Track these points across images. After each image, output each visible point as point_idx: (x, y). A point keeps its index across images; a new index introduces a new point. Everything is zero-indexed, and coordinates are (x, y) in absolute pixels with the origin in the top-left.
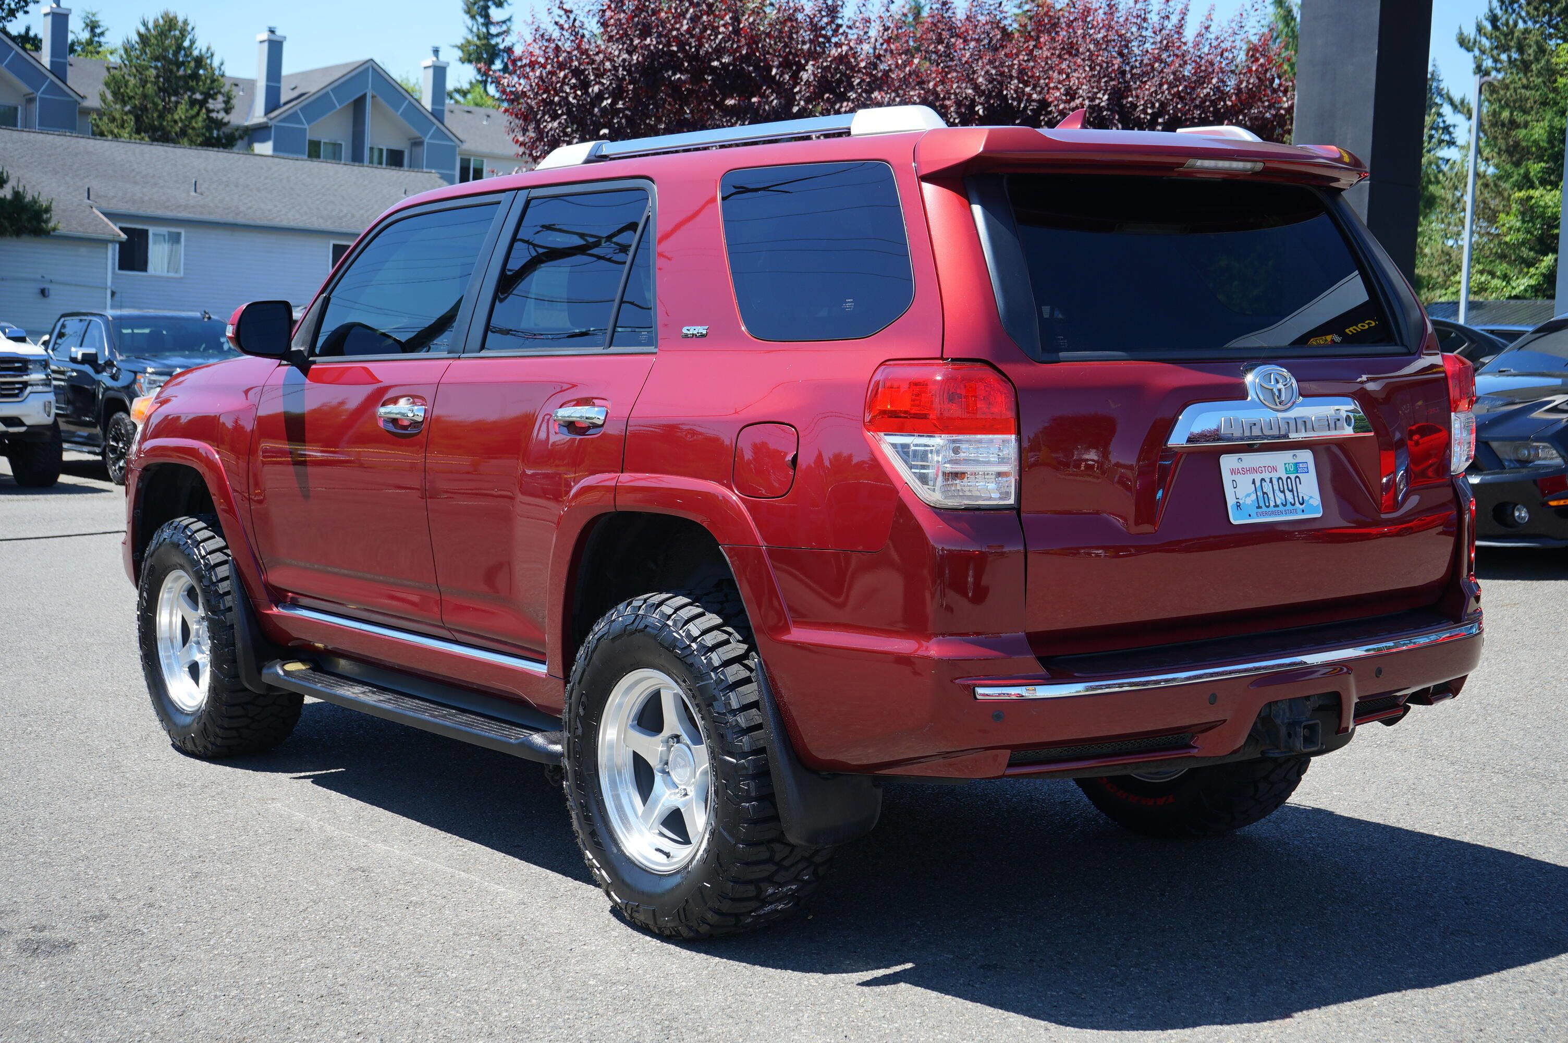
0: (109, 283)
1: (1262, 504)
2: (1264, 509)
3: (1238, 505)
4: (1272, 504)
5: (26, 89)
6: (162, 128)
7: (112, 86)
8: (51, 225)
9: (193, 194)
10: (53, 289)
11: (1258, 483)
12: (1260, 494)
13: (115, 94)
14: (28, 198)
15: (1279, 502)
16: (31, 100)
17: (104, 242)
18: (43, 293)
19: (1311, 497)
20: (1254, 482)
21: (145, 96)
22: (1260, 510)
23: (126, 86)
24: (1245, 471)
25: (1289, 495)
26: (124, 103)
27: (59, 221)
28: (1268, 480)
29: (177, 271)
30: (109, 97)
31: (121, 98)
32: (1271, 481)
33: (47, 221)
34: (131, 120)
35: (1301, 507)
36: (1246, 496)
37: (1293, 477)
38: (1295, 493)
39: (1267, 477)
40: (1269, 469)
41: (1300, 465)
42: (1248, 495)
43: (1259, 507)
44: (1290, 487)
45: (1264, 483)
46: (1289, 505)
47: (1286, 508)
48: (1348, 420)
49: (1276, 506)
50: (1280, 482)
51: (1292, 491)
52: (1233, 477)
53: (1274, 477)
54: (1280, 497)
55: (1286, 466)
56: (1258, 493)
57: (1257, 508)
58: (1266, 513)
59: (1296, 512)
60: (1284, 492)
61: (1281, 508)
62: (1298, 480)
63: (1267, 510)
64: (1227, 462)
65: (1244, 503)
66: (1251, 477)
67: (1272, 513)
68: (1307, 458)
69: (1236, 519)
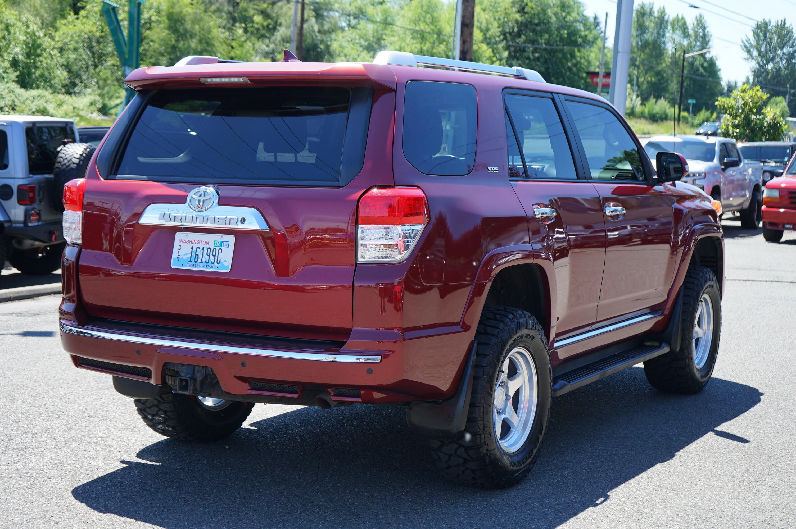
1: (193, 260)
2: (193, 263)
3: (178, 259)
4: (199, 261)
11: (194, 249)
15: (204, 260)
19: (225, 261)
20: (192, 248)
24: (188, 242)
25: (212, 258)
28: (201, 248)
32: (203, 249)
35: (217, 265)
36: (184, 255)
37: (218, 248)
38: (216, 257)
39: (201, 246)
40: (204, 243)
41: (225, 243)
42: (186, 254)
43: (190, 261)
44: (214, 254)
45: (198, 249)
46: (210, 263)
47: (207, 264)
48: (243, 221)
49: (202, 262)
50: (209, 250)
51: (215, 256)
52: (181, 244)
53: (206, 246)
54: (206, 258)
55: (216, 242)
56: (193, 254)
57: (189, 262)
58: (193, 265)
59: (213, 267)
60: (209, 256)
61: (205, 264)
62: (220, 250)
63: (195, 263)
64: (179, 236)
65: (182, 258)
66: (190, 245)
67: (198, 266)
68: (231, 239)
69: (174, 265)
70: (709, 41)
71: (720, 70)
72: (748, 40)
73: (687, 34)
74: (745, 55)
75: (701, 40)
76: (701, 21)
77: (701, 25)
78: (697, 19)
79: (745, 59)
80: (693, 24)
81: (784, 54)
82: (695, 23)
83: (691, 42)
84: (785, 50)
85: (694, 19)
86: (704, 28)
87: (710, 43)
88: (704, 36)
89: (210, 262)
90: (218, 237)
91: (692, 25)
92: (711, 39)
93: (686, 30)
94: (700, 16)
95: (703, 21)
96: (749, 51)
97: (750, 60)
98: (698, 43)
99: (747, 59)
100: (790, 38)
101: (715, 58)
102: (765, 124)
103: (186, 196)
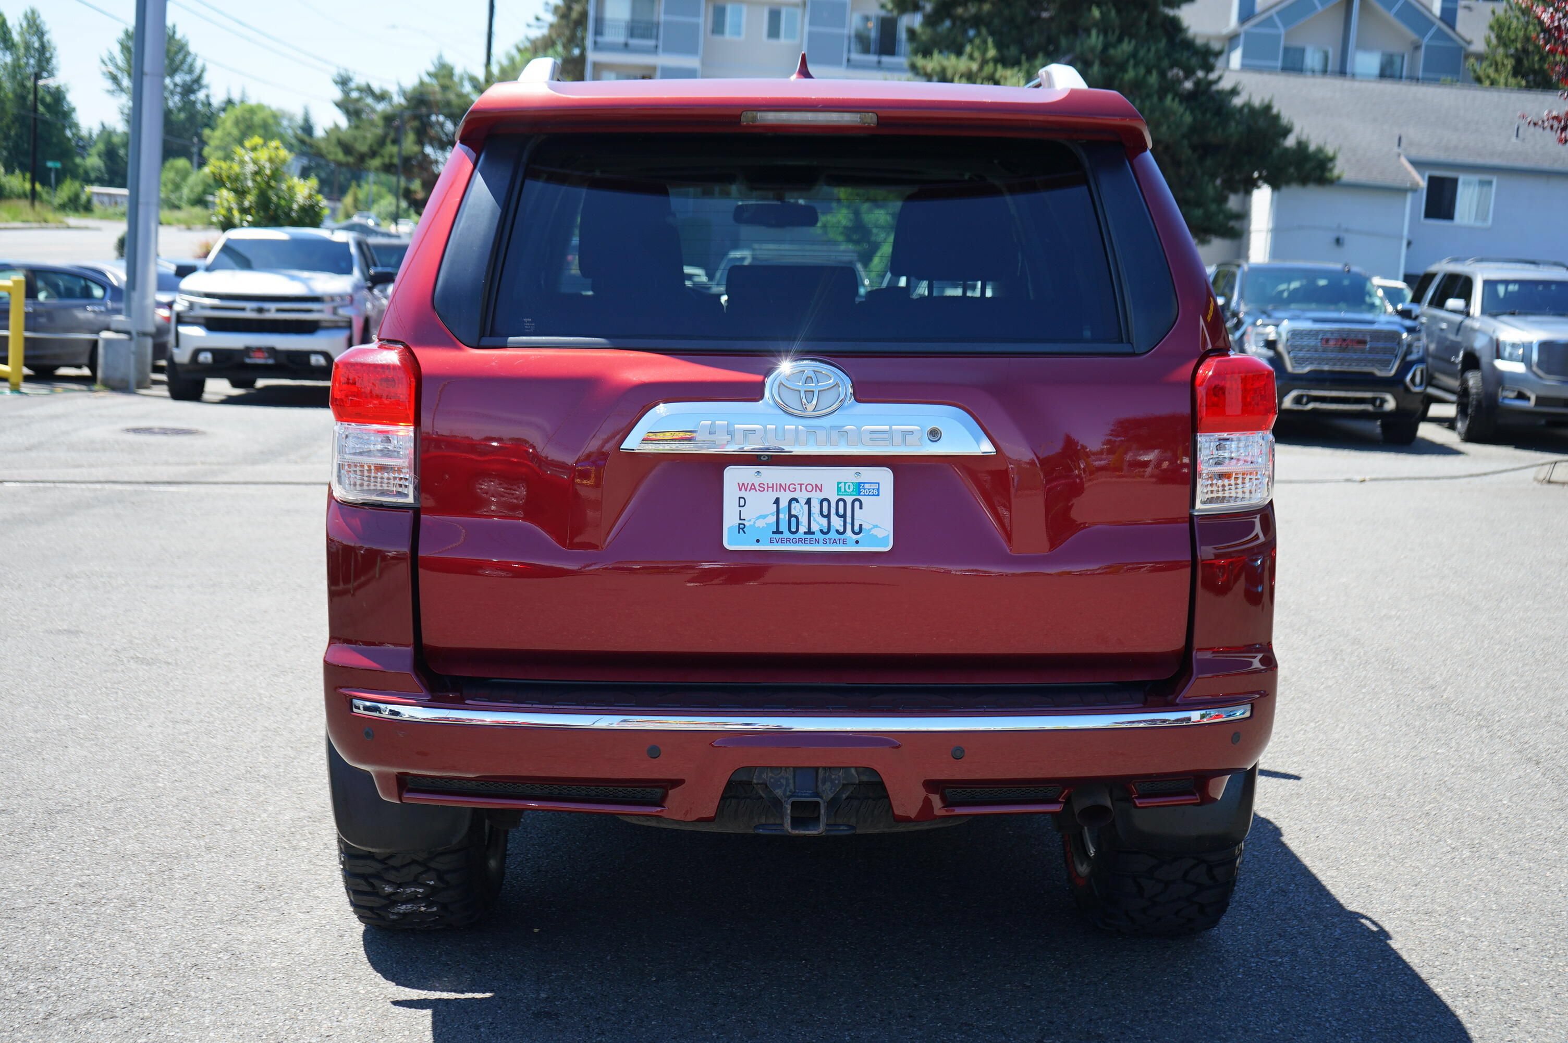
0: (1406, 232)
1: (784, 527)
2: (787, 534)
3: (741, 528)
4: (803, 528)
5: (1412, 36)
6: (1541, 71)
7: (1496, 28)
8: (1336, 172)
9: (1514, 139)
10: (1348, 238)
11: (784, 504)
12: (784, 516)
13: (1499, 37)
14: (1312, 148)
15: (815, 527)
16: (1417, 47)
17: (1400, 191)
18: (1338, 241)
19: (876, 526)
20: (777, 502)
21: (1527, 39)
22: (778, 536)
23: (1509, 29)
24: (763, 488)
25: (837, 523)
26: (1506, 46)
27: (1342, 169)
28: (803, 501)
29: (1485, 219)
30: (1494, 41)
31: (1503, 41)
32: (808, 502)
33: (1331, 170)
34: (1510, 63)
35: (855, 537)
36: (758, 518)
37: (849, 500)
38: (849, 520)
39: (803, 496)
40: (809, 488)
41: (867, 486)
42: (764, 517)
43: (777, 532)
44: (841, 511)
45: (794, 504)
46: (833, 535)
47: (827, 537)
48: (935, 434)
49: (809, 532)
50: (825, 504)
51: (844, 516)
52: (743, 493)
53: (816, 497)
54: (819, 523)
55: (842, 485)
56: (781, 516)
57: (774, 533)
58: (788, 540)
59: (844, 542)
60: (828, 516)
61: (819, 536)
62: (857, 504)
63: (792, 536)
64: (733, 476)
65: (753, 526)
66: (773, 496)
67: (800, 541)
68: (884, 477)
69: (731, 542)
70: (50, 58)
71: (74, 110)
72: (112, 59)
73: (10, 44)
74: (109, 85)
75: (37, 55)
76: (35, 21)
77: (35, 29)
78: (26, 16)
79: (108, 91)
80: (21, 26)
81: (176, 85)
82: (25, 24)
83: (18, 59)
84: (178, 79)
85: (21, 17)
86: (40, 34)
87: (54, 61)
88: (43, 48)
89: (833, 532)
90: (848, 474)
91: (18, 29)
92: (56, 53)
93: (8, 36)
94: (33, 12)
95: (38, 22)
96: (114, 78)
97: (117, 93)
98: (32, 61)
99: (112, 92)
100: (185, 57)
101: (63, 89)
102: (295, 206)
103: (762, 384)
